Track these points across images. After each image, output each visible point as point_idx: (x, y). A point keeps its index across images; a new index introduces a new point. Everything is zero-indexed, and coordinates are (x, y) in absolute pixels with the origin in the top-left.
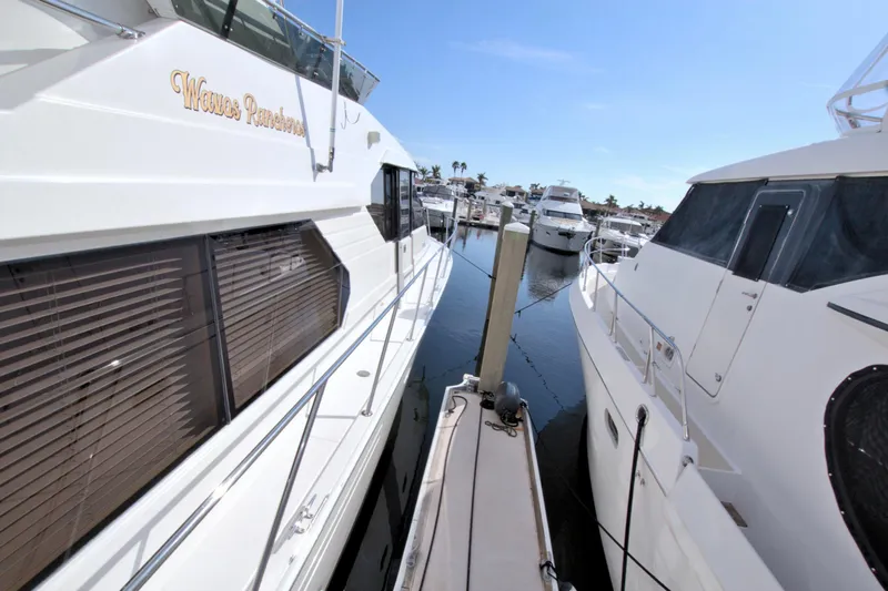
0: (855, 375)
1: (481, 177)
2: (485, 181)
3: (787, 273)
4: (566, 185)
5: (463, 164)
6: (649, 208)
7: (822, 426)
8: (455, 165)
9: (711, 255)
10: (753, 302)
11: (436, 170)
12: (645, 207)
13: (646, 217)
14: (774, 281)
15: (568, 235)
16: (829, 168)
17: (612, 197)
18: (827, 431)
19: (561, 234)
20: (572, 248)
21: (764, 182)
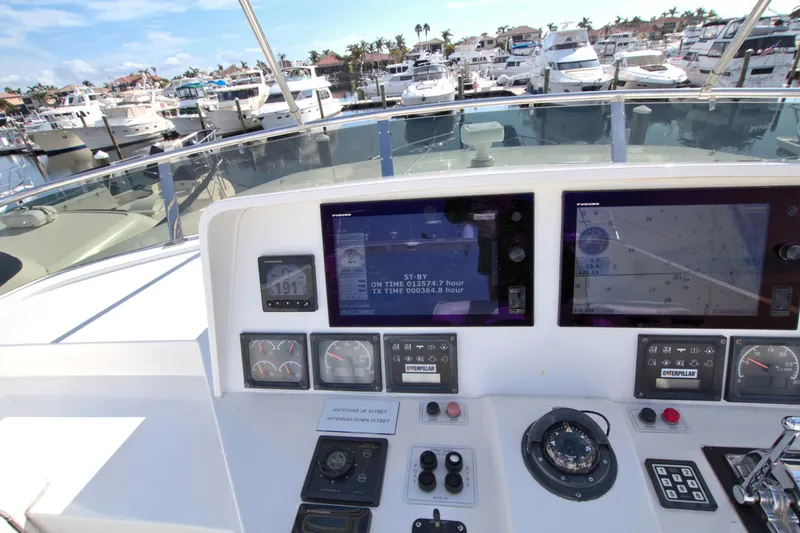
1: (445, 35)
2: (449, 37)
5: (426, 26)
6: (626, 21)
8: (418, 28)
11: (400, 40)
12: (621, 21)
13: (630, 33)
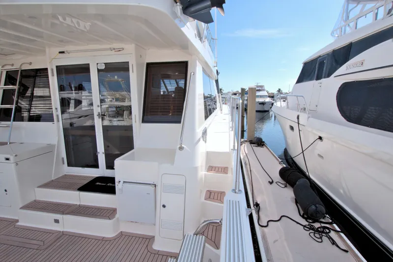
0: (339, 88)
3: (327, 75)
4: (259, 85)
7: (336, 101)
9: (311, 79)
10: (320, 85)
14: (325, 78)
15: (263, 104)
16: (330, 49)
17: (280, 89)
18: (337, 102)
19: (260, 104)
20: (266, 109)
21: (320, 56)
